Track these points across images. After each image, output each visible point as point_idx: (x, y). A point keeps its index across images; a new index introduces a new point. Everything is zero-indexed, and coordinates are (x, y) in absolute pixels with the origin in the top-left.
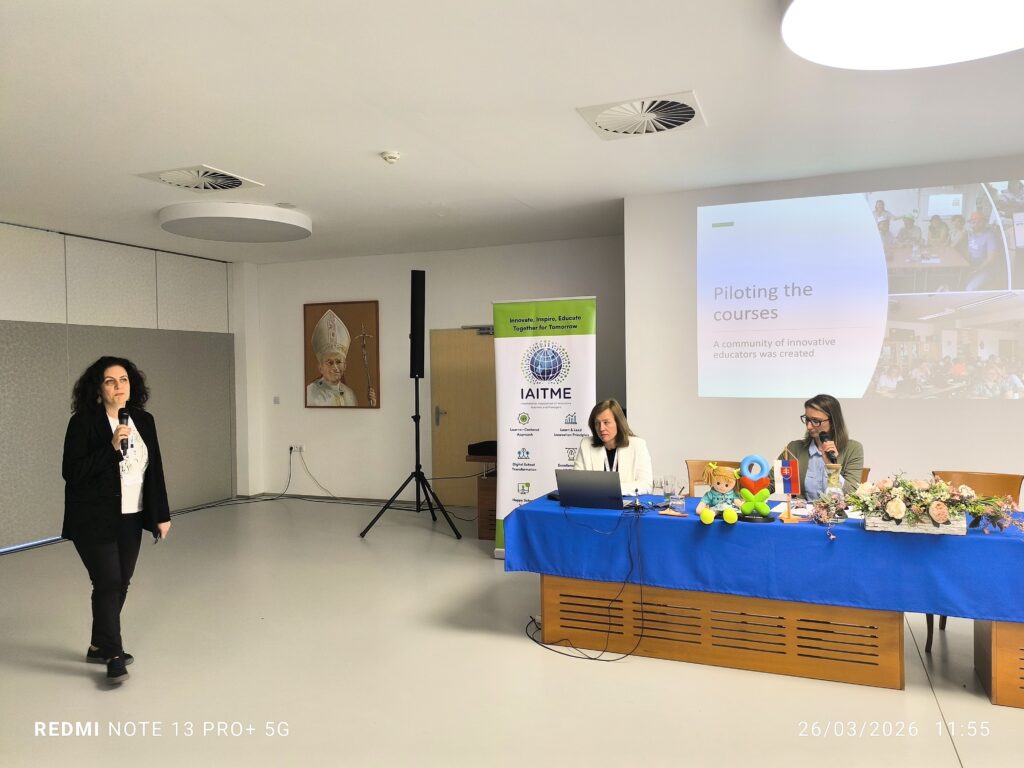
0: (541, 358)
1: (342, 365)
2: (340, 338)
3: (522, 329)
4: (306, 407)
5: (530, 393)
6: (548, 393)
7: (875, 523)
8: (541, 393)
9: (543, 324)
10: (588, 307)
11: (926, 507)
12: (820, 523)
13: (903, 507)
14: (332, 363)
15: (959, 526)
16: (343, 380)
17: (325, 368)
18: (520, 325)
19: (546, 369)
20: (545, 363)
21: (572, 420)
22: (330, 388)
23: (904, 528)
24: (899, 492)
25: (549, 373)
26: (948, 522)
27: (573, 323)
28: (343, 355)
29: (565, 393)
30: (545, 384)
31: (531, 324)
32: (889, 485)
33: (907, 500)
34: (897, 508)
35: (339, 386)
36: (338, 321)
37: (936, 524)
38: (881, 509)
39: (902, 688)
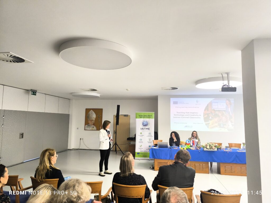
1: (94, 121)
2: (94, 116)
3: (141, 117)
4: (85, 130)
5: (142, 129)
6: (146, 129)
7: (205, 149)
8: (144, 129)
9: (145, 116)
10: (153, 114)
11: (212, 147)
12: (198, 150)
13: (209, 147)
14: (91, 121)
15: (216, 150)
16: (94, 124)
17: (90, 122)
18: (141, 116)
19: (145, 125)
20: (145, 123)
21: (150, 134)
22: (91, 126)
23: (209, 150)
25: (146, 125)
26: (215, 149)
27: (150, 116)
28: (94, 119)
29: (149, 129)
30: (145, 127)
31: (143, 116)
32: (207, 144)
33: (209, 146)
34: (208, 147)
35: (92, 126)
36: (93, 112)
37: (213, 149)
38: (206, 147)
39: (209, 173)
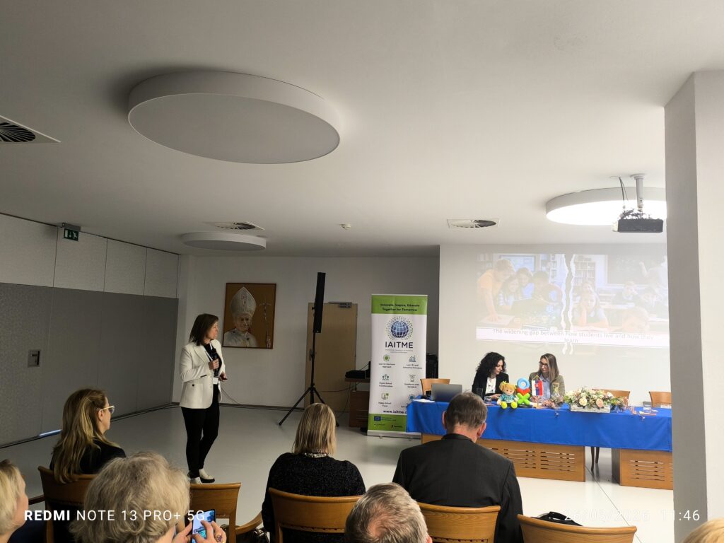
0: (397, 326)
1: (249, 321)
2: (249, 305)
3: (387, 310)
4: (223, 346)
5: (390, 344)
6: (400, 344)
7: (574, 408)
8: (397, 344)
9: (399, 308)
10: (423, 299)
11: (595, 401)
14: (242, 320)
15: (607, 409)
16: (249, 331)
17: (238, 323)
18: (386, 307)
19: (400, 332)
20: (399, 328)
21: (413, 360)
23: (586, 410)
24: (584, 395)
25: (401, 334)
26: (603, 408)
27: (415, 308)
29: (410, 345)
30: (399, 340)
31: (392, 307)
32: (580, 391)
33: (587, 398)
34: (584, 401)
35: (245, 335)
36: (248, 294)
37: (599, 408)
38: (577, 402)
39: (584, 481)
